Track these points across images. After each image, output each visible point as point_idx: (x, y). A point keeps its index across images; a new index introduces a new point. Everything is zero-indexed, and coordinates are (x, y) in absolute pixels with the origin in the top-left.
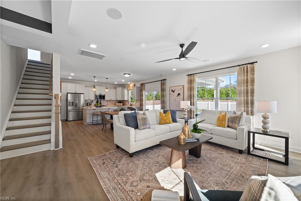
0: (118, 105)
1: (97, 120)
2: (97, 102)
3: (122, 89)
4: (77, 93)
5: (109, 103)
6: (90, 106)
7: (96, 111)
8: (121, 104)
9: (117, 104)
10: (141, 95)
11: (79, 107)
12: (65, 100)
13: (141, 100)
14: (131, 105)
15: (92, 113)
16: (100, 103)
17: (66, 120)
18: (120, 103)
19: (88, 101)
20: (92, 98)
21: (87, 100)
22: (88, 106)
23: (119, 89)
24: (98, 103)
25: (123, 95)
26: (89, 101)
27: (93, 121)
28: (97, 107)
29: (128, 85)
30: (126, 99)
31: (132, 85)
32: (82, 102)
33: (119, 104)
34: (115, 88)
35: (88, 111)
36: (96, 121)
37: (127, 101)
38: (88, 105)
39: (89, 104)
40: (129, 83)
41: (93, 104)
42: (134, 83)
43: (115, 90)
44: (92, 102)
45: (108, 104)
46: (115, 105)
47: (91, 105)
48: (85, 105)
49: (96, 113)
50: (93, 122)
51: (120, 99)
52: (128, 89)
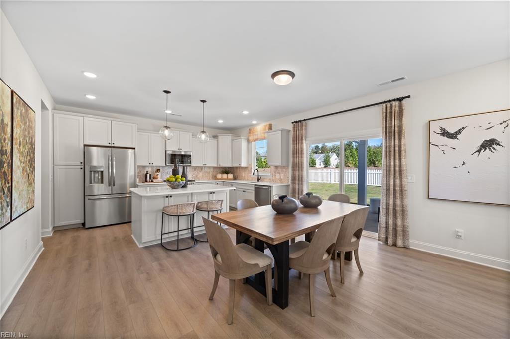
0: (222, 179)
1: (178, 231)
2: (175, 173)
3: (232, 140)
4: (116, 145)
5: (201, 175)
6: (152, 181)
7: (172, 202)
8: (230, 176)
9: (219, 176)
10: (298, 153)
11: (123, 186)
12: (80, 167)
13: (297, 167)
14: (259, 180)
15: (162, 207)
16: (184, 176)
17: (81, 226)
18: (227, 173)
19: (147, 169)
20: (159, 160)
21: (144, 167)
22: (146, 181)
23: (226, 140)
24: (178, 175)
25: (235, 153)
26: (149, 170)
27: (162, 234)
28: (174, 187)
29: (250, 129)
30: (243, 164)
31: (260, 128)
32: (131, 171)
33: (225, 176)
34: (215, 137)
35: (145, 202)
36: (176, 234)
37: (246, 168)
38: (148, 179)
39: (148, 176)
40: (254, 122)
41: (161, 177)
42: (269, 123)
43: (214, 141)
44: (158, 171)
45: (197, 176)
46: (215, 178)
47: (154, 180)
48: (138, 180)
49: (172, 211)
50: (164, 236)
51: (228, 164)
52: (251, 138)
